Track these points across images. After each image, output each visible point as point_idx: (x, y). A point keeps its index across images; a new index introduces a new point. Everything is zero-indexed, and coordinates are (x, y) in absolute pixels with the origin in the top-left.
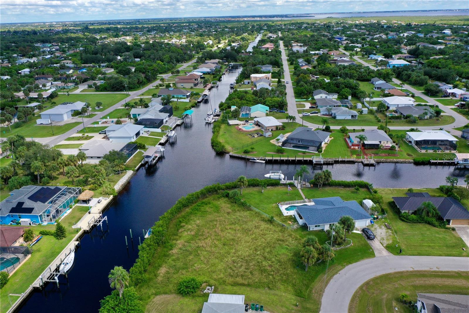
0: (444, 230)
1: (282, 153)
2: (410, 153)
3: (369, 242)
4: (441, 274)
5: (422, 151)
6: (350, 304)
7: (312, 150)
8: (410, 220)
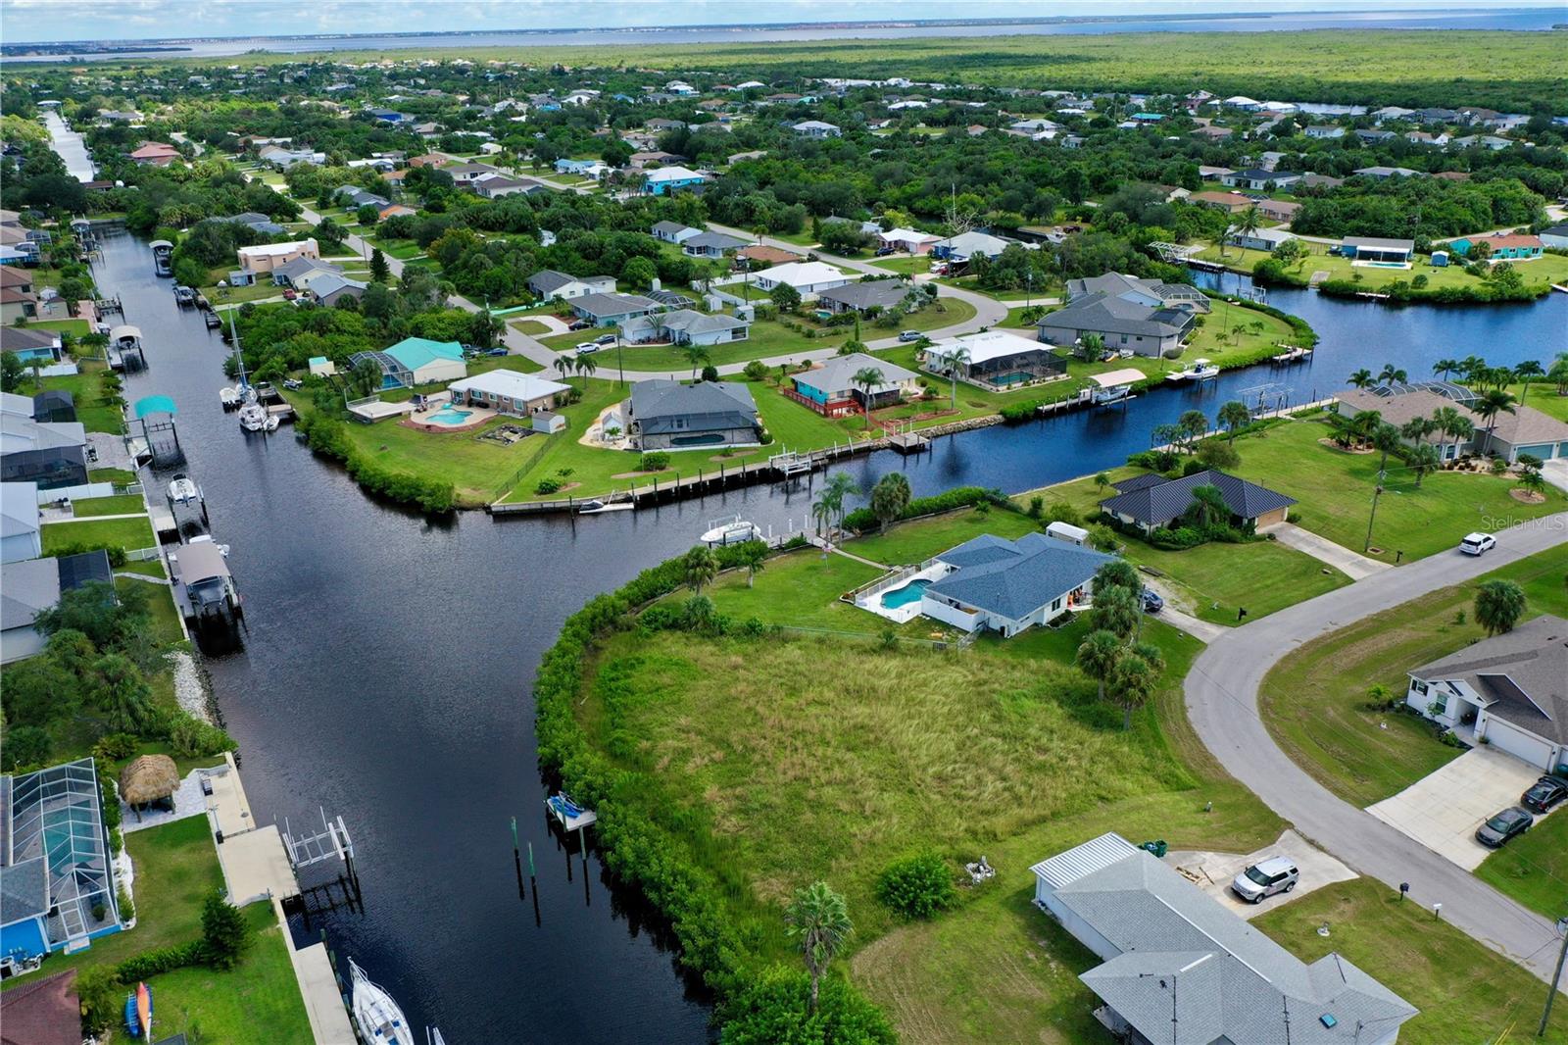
0: (1255, 544)
1: (662, 468)
2: (976, 400)
3: (1157, 617)
4: (1353, 632)
5: (1000, 388)
6: (1291, 758)
7: (739, 441)
8: (1183, 543)
